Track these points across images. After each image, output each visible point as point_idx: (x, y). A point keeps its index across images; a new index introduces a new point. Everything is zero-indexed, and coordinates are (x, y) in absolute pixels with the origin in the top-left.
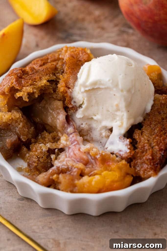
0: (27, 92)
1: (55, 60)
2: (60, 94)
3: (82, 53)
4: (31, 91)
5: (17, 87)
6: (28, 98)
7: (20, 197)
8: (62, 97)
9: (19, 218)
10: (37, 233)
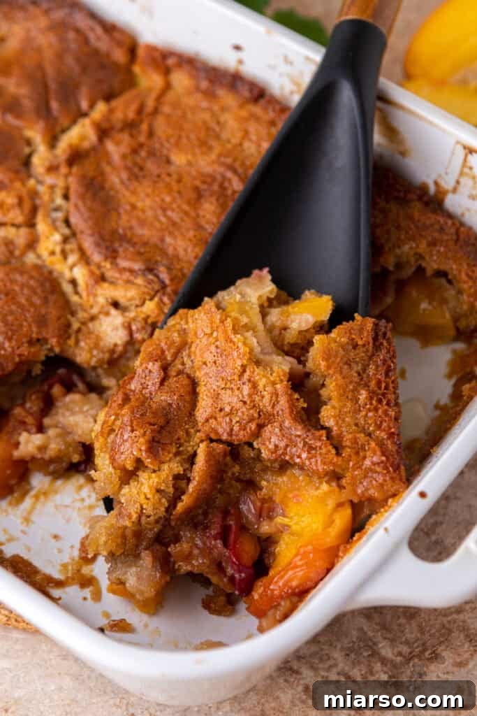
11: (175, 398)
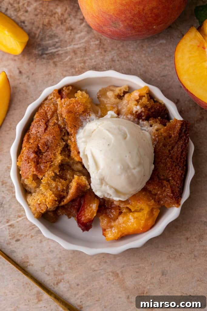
4: (53, 174)
11: (51, 137)
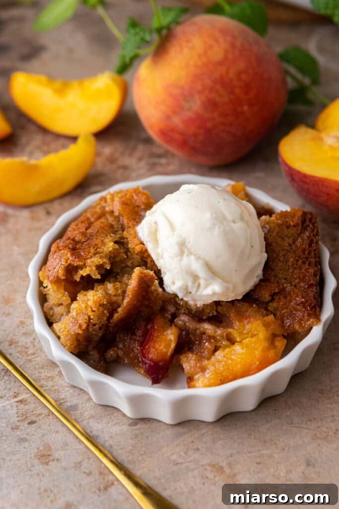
0: (95, 265)
1: (99, 217)
2: (135, 256)
3: (137, 195)
4: (100, 262)
5: (78, 263)
6: (99, 274)
7: (131, 421)
8: (140, 261)
9: (145, 451)
10: (181, 463)
